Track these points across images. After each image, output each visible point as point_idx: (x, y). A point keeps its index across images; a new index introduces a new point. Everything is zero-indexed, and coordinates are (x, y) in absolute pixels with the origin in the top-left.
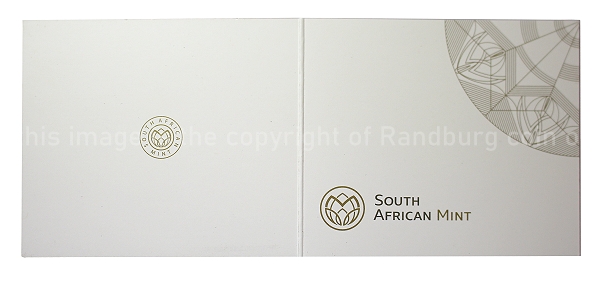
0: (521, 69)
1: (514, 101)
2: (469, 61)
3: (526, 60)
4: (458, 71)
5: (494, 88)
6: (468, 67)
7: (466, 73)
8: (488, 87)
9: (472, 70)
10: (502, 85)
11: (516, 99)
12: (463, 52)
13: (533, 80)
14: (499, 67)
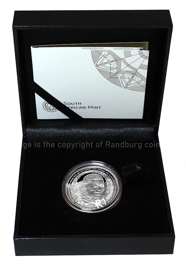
0: (123, 65)
1: (119, 75)
2: (101, 63)
3: (126, 63)
4: (97, 66)
5: (111, 71)
6: (101, 65)
7: (100, 67)
8: (109, 71)
9: (103, 66)
10: (115, 70)
11: (121, 75)
12: (99, 60)
13: (128, 69)
14: (114, 65)
